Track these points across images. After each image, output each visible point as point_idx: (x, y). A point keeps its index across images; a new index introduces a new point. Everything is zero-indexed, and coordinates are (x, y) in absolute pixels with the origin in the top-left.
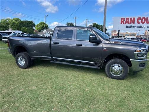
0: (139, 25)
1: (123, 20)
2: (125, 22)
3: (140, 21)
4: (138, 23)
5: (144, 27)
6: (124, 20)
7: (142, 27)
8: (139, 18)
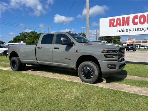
0: (136, 27)
1: (112, 21)
2: (115, 24)
3: (137, 20)
4: (135, 23)
5: (145, 29)
6: (114, 22)
7: (141, 29)
8: (136, 17)
